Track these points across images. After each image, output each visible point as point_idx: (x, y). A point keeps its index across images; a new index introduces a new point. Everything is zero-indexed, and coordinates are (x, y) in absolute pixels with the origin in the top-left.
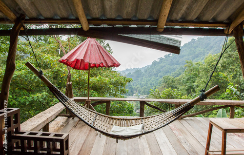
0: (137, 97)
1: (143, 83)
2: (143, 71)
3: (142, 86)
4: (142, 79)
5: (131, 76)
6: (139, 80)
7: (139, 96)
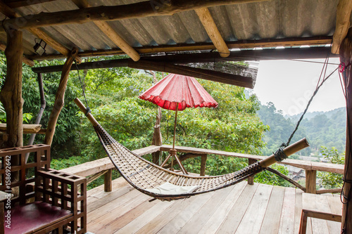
0: (316, 159)
1: (328, 136)
2: (329, 116)
3: (327, 142)
4: (328, 129)
5: (308, 123)
6: (322, 132)
7: (319, 157)
